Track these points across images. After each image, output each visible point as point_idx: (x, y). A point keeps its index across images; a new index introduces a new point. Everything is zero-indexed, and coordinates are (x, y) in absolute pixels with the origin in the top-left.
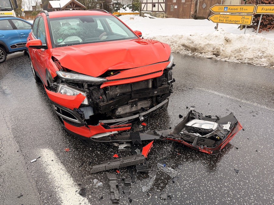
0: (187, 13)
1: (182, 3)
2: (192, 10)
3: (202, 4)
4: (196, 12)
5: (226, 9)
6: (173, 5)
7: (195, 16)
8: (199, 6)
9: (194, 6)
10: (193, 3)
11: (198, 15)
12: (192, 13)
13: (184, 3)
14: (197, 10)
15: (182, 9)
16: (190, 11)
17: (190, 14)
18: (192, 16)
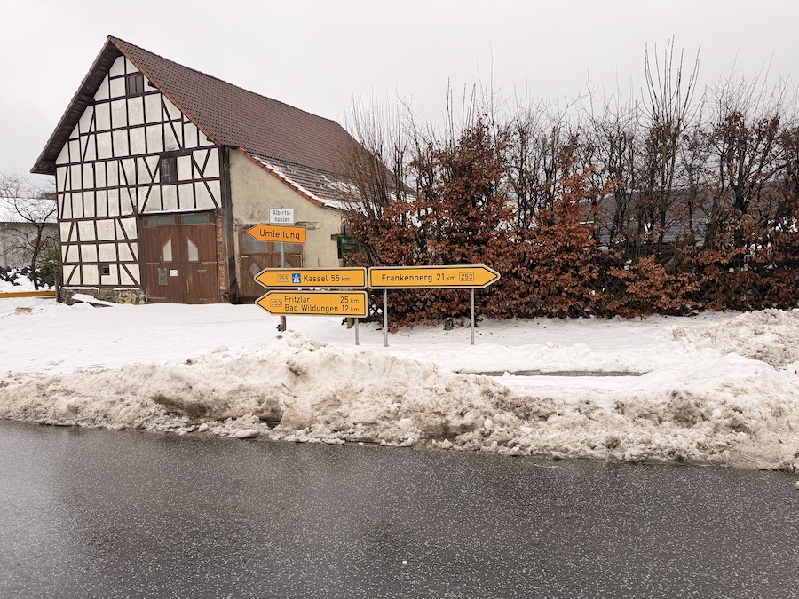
0: (210, 289)
1: (191, 262)
2: (222, 280)
3: (249, 266)
4: (234, 284)
5: (296, 280)
6: (166, 269)
7: (235, 295)
8: (242, 269)
9: (226, 272)
10: (221, 262)
11: (241, 293)
12: (222, 288)
13: (196, 264)
14: (236, 280)
15: (194, 279)
16: (218, 284)
17: (218, 290)
18: (225, 297)
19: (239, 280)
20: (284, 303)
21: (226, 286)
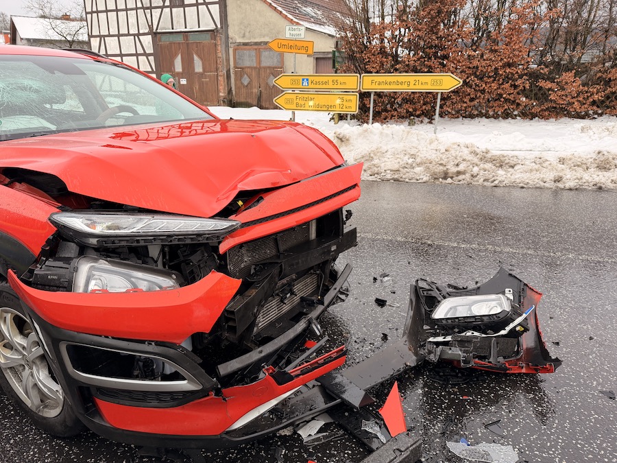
0: (212, 95)
1: (197, 73)
2: (221, 88)
3: (241, 76)
4: (230, 91)
5: (305, 83)
6: (177, 78)
7: (231, 101)
8: (236, 80)
9: (224, 81)
10: (220, 74)
11: (235, 99)
12: (221, 94)
13: (201, 75)
14: (231, 88)
15: (200, 86)
16: (218, 91)
17: (218, 97)
18: (224, 102)
19: (233, 89)
20: (295, 102)
21: (224, 93)
